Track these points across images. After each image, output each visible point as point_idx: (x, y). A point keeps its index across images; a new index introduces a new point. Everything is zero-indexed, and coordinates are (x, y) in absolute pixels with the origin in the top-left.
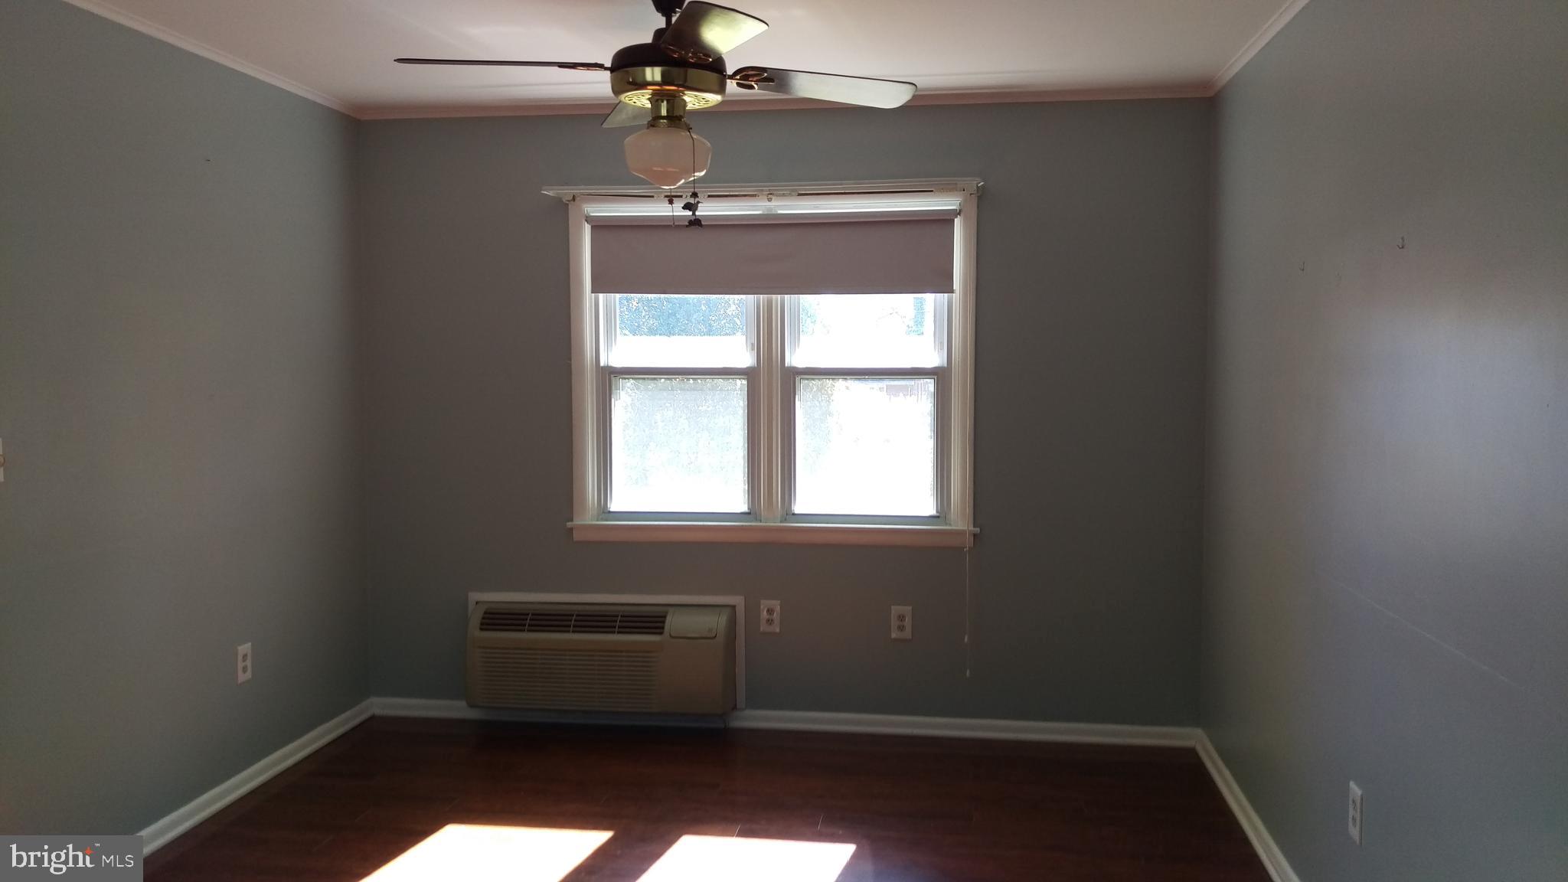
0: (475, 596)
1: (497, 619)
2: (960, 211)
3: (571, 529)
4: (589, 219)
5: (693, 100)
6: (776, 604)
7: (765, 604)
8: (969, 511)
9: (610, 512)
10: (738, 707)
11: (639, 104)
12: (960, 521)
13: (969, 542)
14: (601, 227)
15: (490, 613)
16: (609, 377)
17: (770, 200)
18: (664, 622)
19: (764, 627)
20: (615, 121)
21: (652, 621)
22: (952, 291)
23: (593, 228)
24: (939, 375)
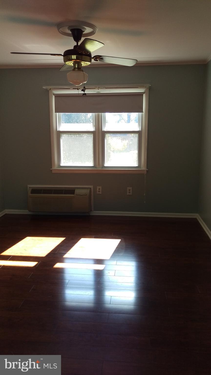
0: (29, 186)
1: (34, 191)
2: (145, 92)
3: (52, 170)
4: (54, 94)
5: (84, 64)
6: (100, 187)
7: (98, 187)
8: (146, 165)
9: (61, 166)
10: (92, 210)
11: (70, 65)
12: (144, 168)
13: (145, 172)
14: (57, 96)
15: (33, 190)
16: (60, 133)
17: (98, 89)
18: (74, 192)
19: (98, 193)
20: (63, 69)
21: (72, 191)
22: (143, 112)
23: (55, 96)
24: (139, 133)
